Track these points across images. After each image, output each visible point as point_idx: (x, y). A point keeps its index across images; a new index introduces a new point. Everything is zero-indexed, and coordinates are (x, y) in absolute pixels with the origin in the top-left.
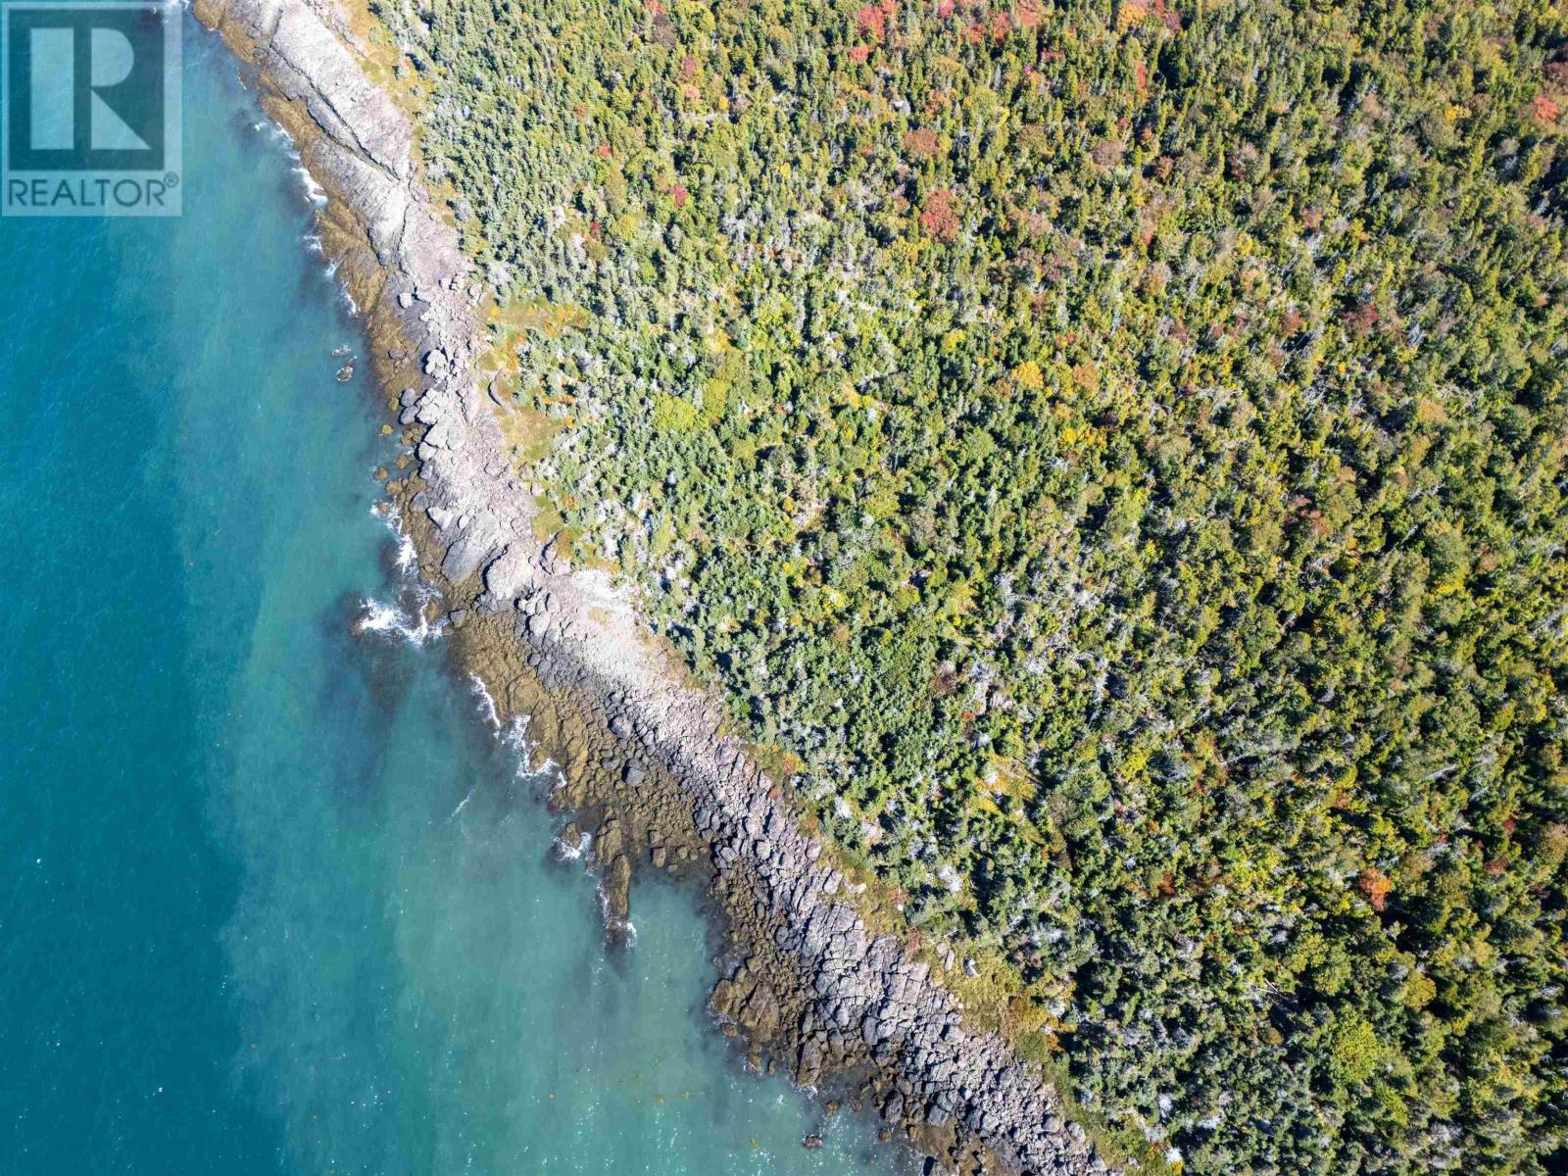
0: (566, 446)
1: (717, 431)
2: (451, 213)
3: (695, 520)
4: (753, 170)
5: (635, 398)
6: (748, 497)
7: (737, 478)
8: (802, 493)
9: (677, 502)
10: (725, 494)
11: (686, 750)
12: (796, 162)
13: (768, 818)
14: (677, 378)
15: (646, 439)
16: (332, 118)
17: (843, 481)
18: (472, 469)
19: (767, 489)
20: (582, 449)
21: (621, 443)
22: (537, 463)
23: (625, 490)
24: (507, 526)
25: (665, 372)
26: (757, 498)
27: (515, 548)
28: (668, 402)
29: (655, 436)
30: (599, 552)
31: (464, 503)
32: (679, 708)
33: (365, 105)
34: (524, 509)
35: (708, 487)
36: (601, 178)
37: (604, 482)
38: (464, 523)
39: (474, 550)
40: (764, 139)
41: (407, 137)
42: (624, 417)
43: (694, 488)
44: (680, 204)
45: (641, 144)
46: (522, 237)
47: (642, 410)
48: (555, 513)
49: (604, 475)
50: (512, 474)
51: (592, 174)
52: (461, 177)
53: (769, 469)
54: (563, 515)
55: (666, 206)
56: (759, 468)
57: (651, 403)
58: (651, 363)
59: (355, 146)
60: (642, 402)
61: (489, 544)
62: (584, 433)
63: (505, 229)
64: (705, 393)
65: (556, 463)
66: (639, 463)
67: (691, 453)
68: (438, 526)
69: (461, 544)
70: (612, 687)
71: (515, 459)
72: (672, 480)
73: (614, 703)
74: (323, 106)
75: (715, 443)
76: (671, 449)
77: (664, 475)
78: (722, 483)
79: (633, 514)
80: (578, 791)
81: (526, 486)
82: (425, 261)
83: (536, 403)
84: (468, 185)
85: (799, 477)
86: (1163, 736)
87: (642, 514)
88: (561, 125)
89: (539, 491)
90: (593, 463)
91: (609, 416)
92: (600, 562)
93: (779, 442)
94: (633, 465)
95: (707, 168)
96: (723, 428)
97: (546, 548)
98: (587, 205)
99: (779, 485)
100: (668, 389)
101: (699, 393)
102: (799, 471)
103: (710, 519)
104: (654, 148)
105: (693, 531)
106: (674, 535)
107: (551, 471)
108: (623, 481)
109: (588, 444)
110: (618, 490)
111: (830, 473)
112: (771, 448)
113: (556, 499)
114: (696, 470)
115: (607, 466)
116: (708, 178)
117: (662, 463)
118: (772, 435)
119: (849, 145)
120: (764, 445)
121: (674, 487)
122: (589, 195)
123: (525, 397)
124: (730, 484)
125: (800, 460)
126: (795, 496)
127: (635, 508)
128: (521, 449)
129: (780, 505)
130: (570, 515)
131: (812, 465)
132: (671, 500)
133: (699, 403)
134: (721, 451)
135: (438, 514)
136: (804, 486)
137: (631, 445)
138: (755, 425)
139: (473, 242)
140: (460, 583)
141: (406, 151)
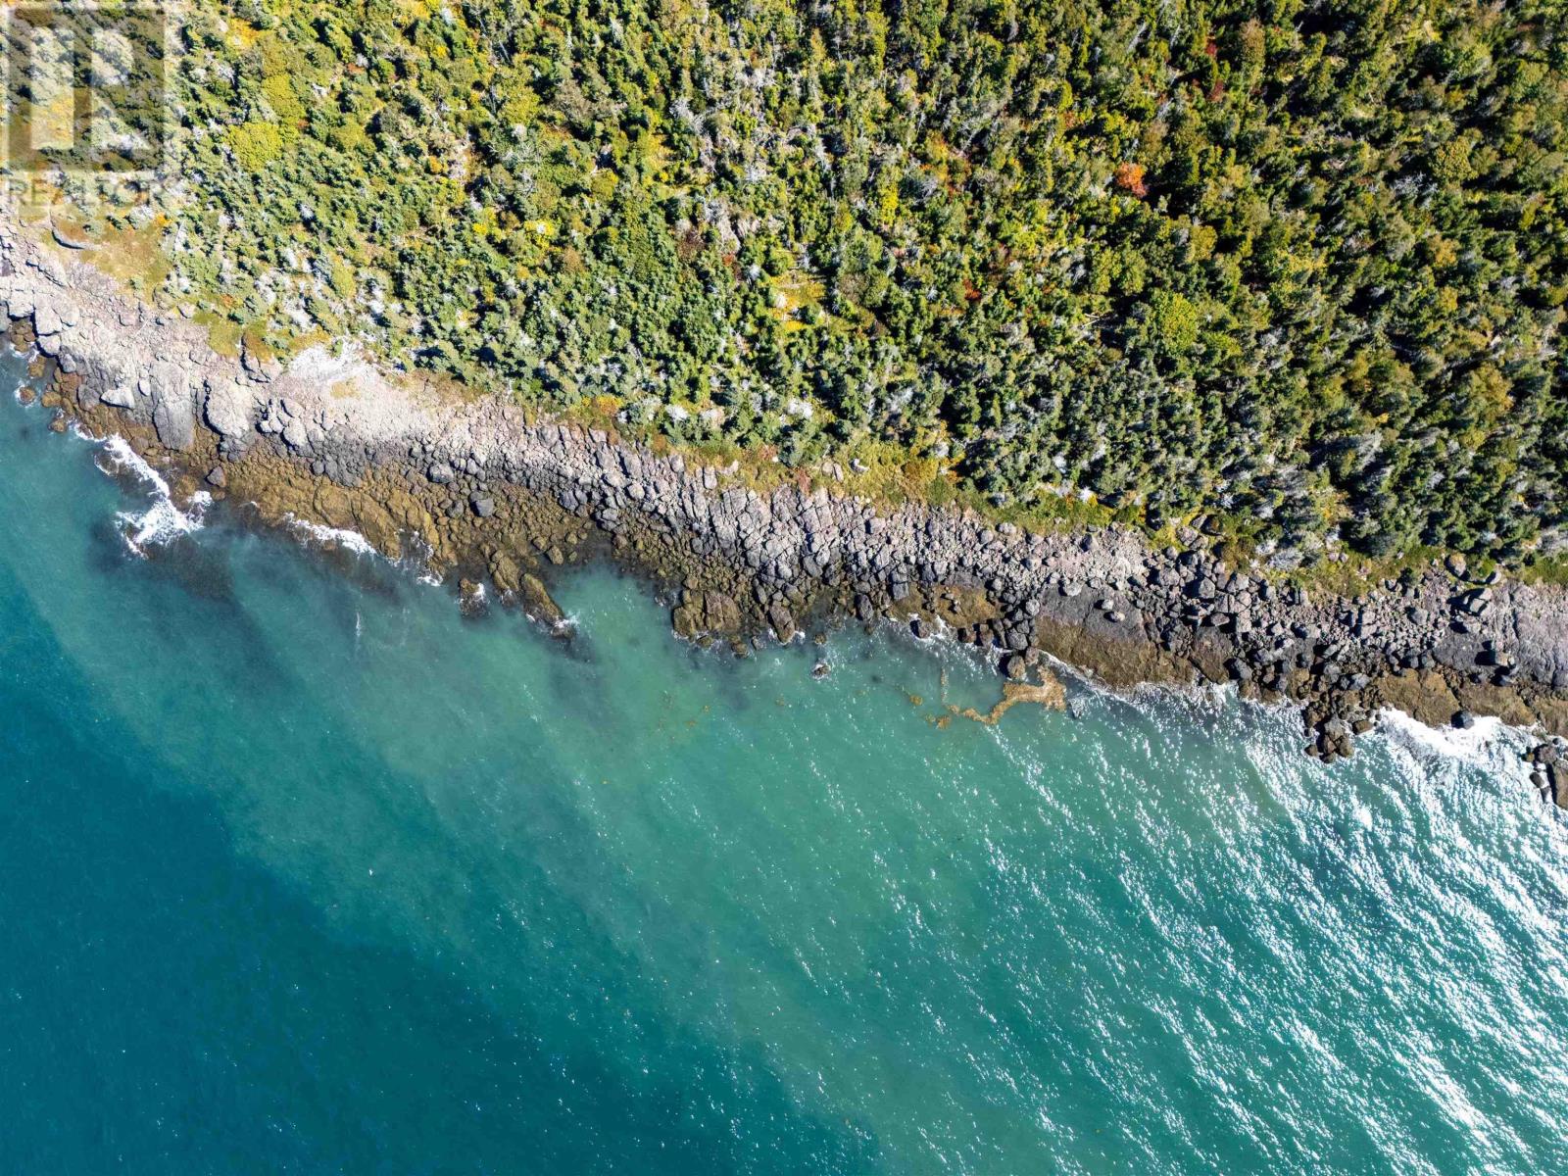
0: (179, 247)
1: (311, 133)
3: (360, 240)
5: (205, 152)
6: (392, 182)
7: (367, 169)
8: (440, 144)
9: (329, 232)
10: (368, 194)
11: (512, 455)
13: (622, 463)
14: (231, 103)
15: (249, 188)
17: (470, 106)
18: (108, 332)
19: (404, 162)
20: (197, 239)
21: (229, 209)
22: (166, 283)
23: (270, 253)
24: (188, 364)
25: (215, 104)
26: (400, 177)
27: (215, 380)
28: (241, 134)
29: (255, 179)
30: (294, 328)
31: (129, 369)
32: (479, 422)
34: (192, 336)
35: (347, 198)
37: (245, 259)
38: (146, 387)
39: (178, 407)
42: (211, 179)
43: (335, 209)
47: (222, 160)
48: (224, 321)
49: (239, 253)
50: (150, 309)
53: (391, 141)
54: (232, 318)
56: (381, 146)
57: (224, 147)
58: (192, 103)
60: (215, 151)
61: (187, 391)
62: (184, 221)
64: (270, 99)
65: (183, 270)
66: (263, 218)
67: (304, 173)
68: (126, 407)
69: (161, 410)
70: (406, 445)
71: (140, 293)
72: (308, 214)
73: (418, 458)
75: (320, 147)
76: (282, 182)
77: (296, 215)
78: (357, 184)
79: (297, 273)
80: (446, 550)
81: (174, 314)
83: (115, 223)
85: (424, 129)
86: (899, 164)
87: (306, 267)
89: (190, 310)
90: (219, 247)
91: (196, 188)
92: (303, 340)
93: (380, 105)
94: (260, 226)
96: (314, 126)
97: (243, 360)
99: (411, 150)
100: (230, 120)
101: (264, 105)
102: (420, 123)
103: (373, 229)
105: (365, 252)
106: (352, 268)
107: (186, 283)
108: (262, 246)
109: (198, 230)
110: (264, 258)
111: (452, 106)
112: (376, 117)
113: (213, 306)
114: (322, 189)
115: (234, 240)
117: (285, 202)
118: (368, 102)
120: (368, 118)
121: (314, 219)
123: (100, 226)
124: (365, 181)
125: (413, 111)
126: (435, 151)
127: (295, 265)
128: (138, 279)
129: (428, 170)
130: (239, 314)
131: (428, 109)
132: (322, 234)
133: (272, 115)
134: (331, 152)
135: (115, 396)
136: (436, 135)
137: (240, 204)
138: (344, 102)
140: (192, 446)
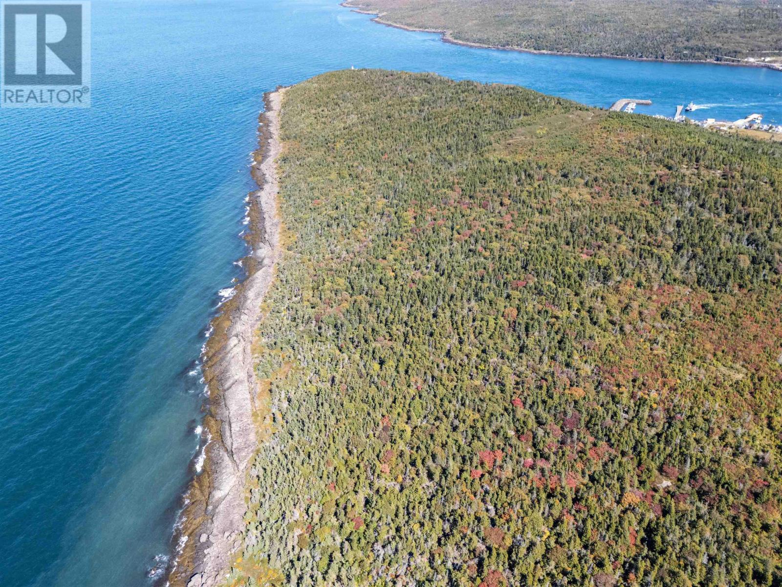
2: (249, 495)
4: (401, 520)
12: (422, 525)
16: (228, 434)
33: (244, 431)
36: (324, 501)
40: (411, 506)
41: (252, 451)
44: (357, 527)
45: (351, 488)
46: (272, 521)
51: (320, 498)
52: (262, 478)
55: (348, 528)
59: (229, 450)
63: (267, 515)
74: (227, 427)
82: (225, 517)
84: (263, 485)
88: (316, 468)
95: (376, 512)
98: (310, 514)
104: (356, 492)
116: (375, 519)
119: (454, 523)
122: (314, 508)
139: (250, 515)
141: (248, 458)
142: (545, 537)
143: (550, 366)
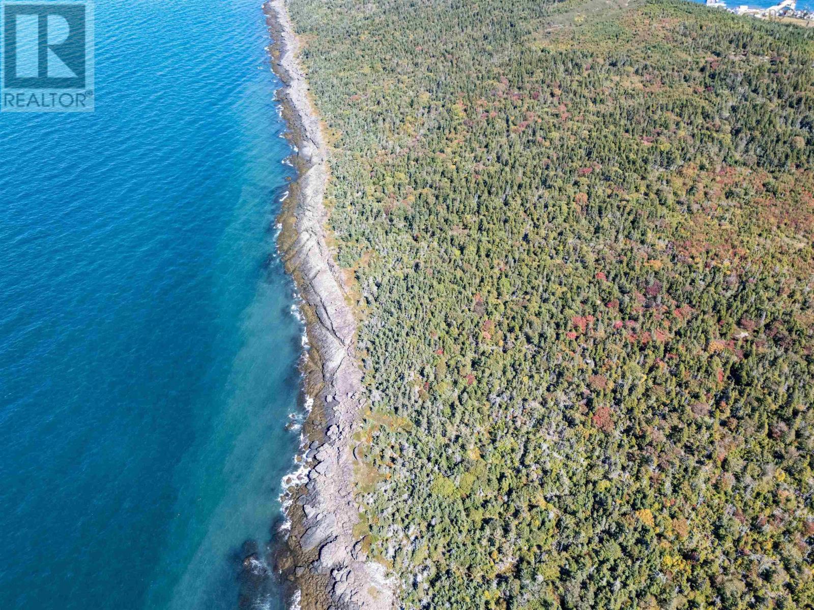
0: (383, 489)
1: (464, 501)
2: (362, 364)
3: (440, 549)
4: (510, 375)
5: (424, 473)
6: (473, 544)
7: (469, 531)
8: (504, 550)
9: (433, 536)
10: (460, 539)
12: (531, 377)
14: (449, 467)
15: (425, 496)
16: (325, 315)
17: (529, 550)
18: (332, 489)
19: (484, 542)
20: (390, 493)
21: (411, 495)
22: (366, 494)
23: (407, 521)
24: (340, 525)
25: (444, 463)
26: (478, 546)
27: (340, 539)
28: (441, 480)
29: (430, 495)
30: (384, 553)
31: (323, 506)
33: (340, 312)
34: (352, 518)
35: (452, 532)
36: (435, 364)
37: (397, 514)
38: (319, 517)
39: (320, 534)
40: (517, 363)
41: (354, 329)
42: (417, 481)
43: (444, 531)
44: (470, 384)
45: (458, 353)
46: (391, 382)
47: (427, 479)
48: (367, 525)
49: (398, 510)
50: (352, 496)
51: (432, 361)
52: (372, 349)
53: (488, 531)
54: (371, 527)
55: (463, 383)
56: (482, 529)
57: (432, 477)
58: (437, 457)
59: (330, 328)
60: (428, 475)
61: (328, 533)
62: (394, 484)
63: (385, 376)
64: (460, 478)
65: (376, 496)
66: (418, 508)
67: (447, 510)
68: (306, 516)
69: (314, 529)
71: (355, 489)
72: (433, 523)
74: (323, 310)
75: (461, 508)
76: (437, 505)
77: (429, 519)
78: (460, 532)
79: (407, 536)
81: (356, 505)
82: (344, 382)
83: (375, 463)
84: (374, 354)
85: (504, 540)
87: (412, 538)
88: (423, 337)
89: (362, 510)
90: (394, 502)
91: (409, 479)
92: (382, 559)
93: (496, 517)
94: (414, 509)
95: (486, 370)
96: (467, 500)
97: (356, 543)
98: (425, 374)
99: (491, 541)
100: (443, 472)
101: (458, 478)
102: (504, 536)
103: (449, 551)
104: (464, 356)
105: (437, 555)
106: (427, 556)
107: (371, 501)
108: (407, 516)
109: (394, 491)
110: (403, 520)
111: (521, 543)
112: (491, 519)
113: (370, 517)
114: (447, 520)
115: (401, 505)
116: (487, 374)
117: (430, 511)
118: (493, 512)
119: (560, 375)
120: (488, 516)
121: (433, 526)
122: (428, 369)
123: (370, 458)
124: (464, 534)
125: (506, 530)
126: (500, 551)
127: (409, 533)
128: (360, 485)
129: (490, 554)
130: (374, 528)
131: (512, 535)
132: (430, 534)
133: (457, 484)
134: (464, 513)
135: (308, 509)
136: (506, 546)
137: (416, 497)
138: (485, 504)
139: (368, 379)
140: (306, 551)
141: (351, 335)
142: (643, 380)
143: (626, 244)
